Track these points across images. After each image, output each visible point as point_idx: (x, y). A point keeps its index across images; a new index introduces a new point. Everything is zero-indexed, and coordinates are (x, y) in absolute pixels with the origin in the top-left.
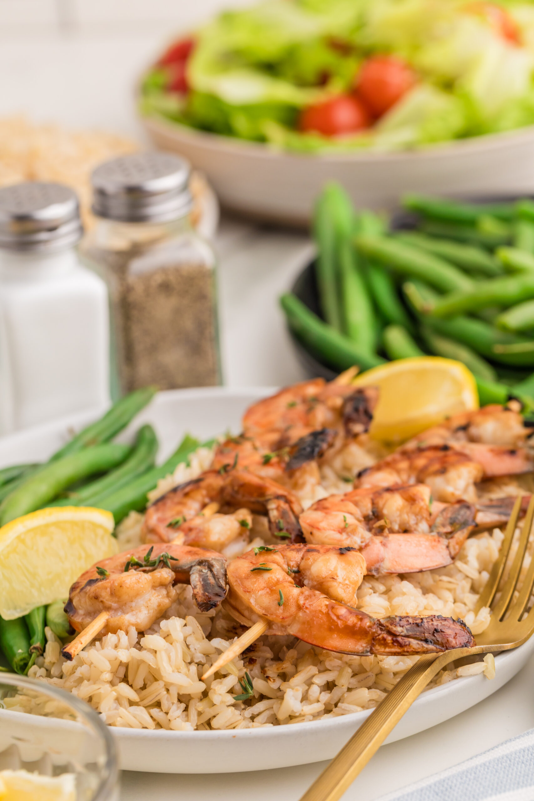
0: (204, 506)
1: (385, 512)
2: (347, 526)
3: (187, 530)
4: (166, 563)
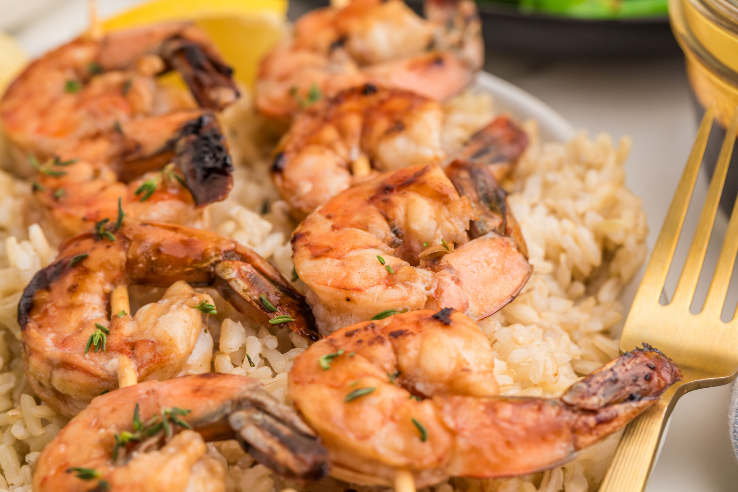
2: (392, 271)
3: (128, 349)
4: (180, 424)
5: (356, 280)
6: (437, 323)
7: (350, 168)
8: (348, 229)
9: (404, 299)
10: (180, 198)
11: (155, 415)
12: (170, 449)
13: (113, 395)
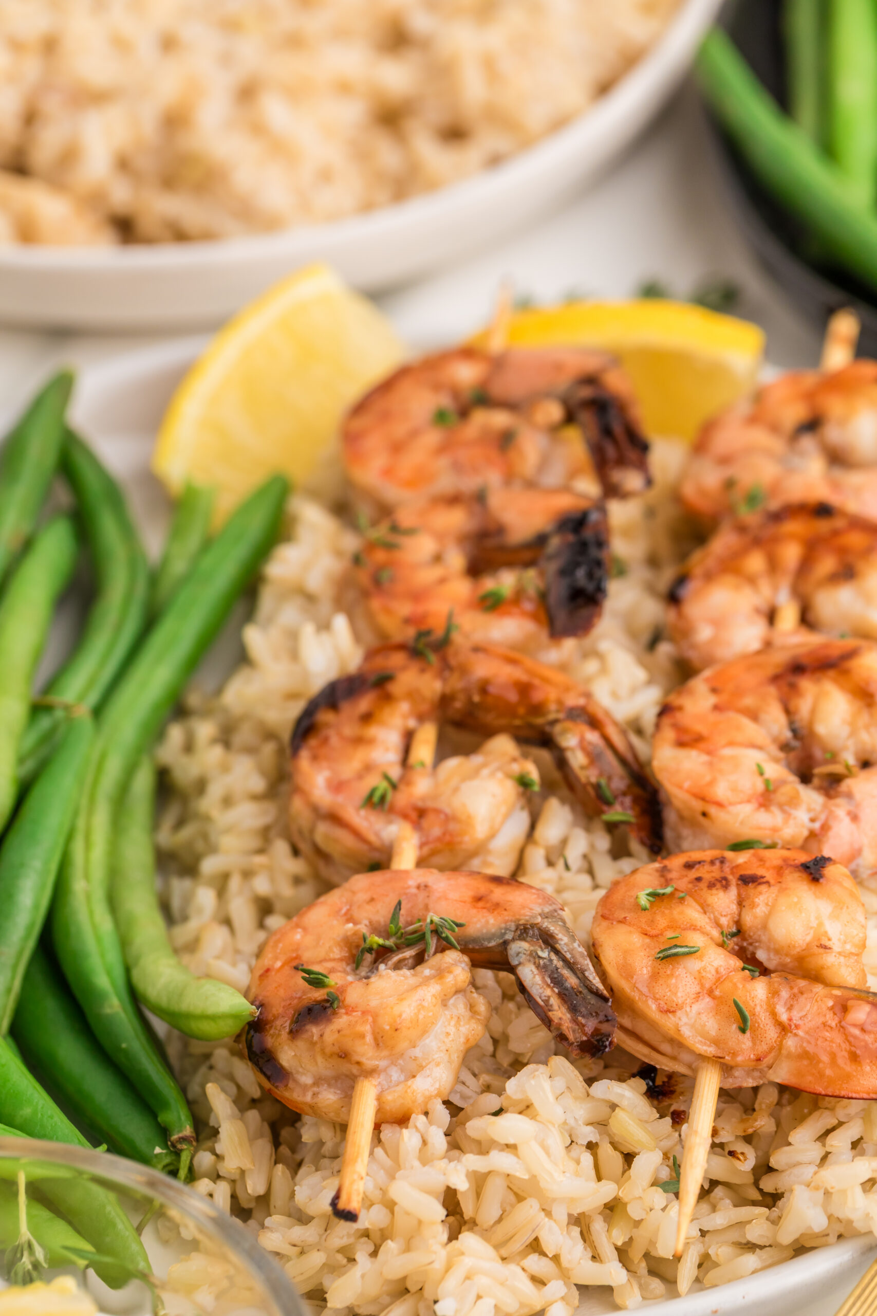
0: (409, 737)
1: (821, 729)
2: (771, 788)
3: (414, 815)
4: (446, 939)
5: (721, 791)
6: (804, 875)
7: (771, 616)
8: (732, 715)
9: (775, 830)
10: (534, 617)
11: (419, 920)
12: (426, 970)
13: (377, 877)
